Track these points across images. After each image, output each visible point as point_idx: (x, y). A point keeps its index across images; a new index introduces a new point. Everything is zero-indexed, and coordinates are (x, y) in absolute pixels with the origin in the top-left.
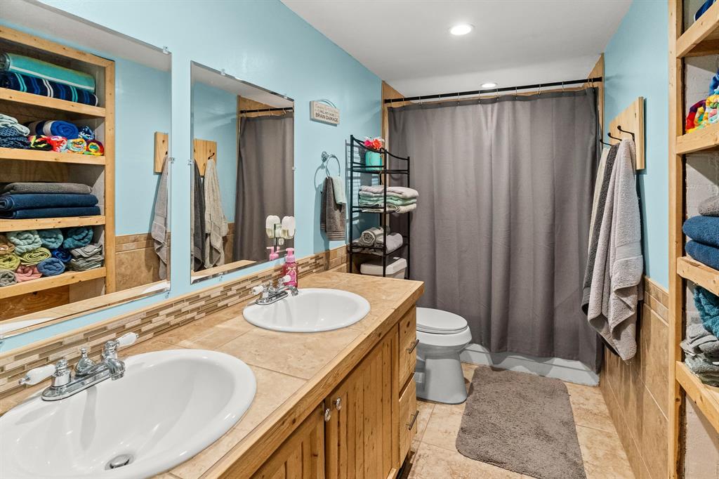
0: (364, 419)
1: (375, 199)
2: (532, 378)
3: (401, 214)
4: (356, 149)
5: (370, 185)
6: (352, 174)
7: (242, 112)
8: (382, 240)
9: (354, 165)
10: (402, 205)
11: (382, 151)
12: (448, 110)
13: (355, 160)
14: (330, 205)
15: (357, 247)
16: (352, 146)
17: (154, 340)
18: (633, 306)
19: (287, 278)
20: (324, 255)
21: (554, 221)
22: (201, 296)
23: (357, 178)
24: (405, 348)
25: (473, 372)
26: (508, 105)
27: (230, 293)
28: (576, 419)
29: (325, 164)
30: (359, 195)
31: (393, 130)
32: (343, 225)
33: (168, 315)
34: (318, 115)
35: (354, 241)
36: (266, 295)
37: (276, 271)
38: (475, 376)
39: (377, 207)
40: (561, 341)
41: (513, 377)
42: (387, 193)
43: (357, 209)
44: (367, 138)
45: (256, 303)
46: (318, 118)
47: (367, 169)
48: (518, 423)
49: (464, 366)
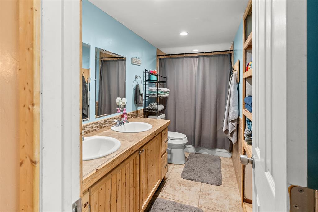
0: (150, 160)
1: (154, 92)
2: (209, 156)
3: (163, 98)
4: (147, 74)
5: (152, 87)
6: (145, 83)
7: (101, 58)
8: (156, 107)
9: (146, 80)
10: (164, 94)
11: (157, 75)
12: (181, 60)
13: (147, 78)
14: (138, 94)
15: (147, 109)
16: (146, 73)
17: (85, 135)
18: (235, 126)
19: (124, 118)
20: (136, 112)
21: (217, 100)
22: (98, 123)
23: (147, 84)
24: (164, 141)
25: (189, 155)
26: (202, 58)
27: (106, 123)
28: (222, 167)
29: (136, 79)
30: (148, 91)
31: (161, 67)
32: (142, 101)
33: (89, 128)
34: (134, 62)
35: (146, 107)
36: (118, 123)
37: (120, 116)
38: (190, 156)
39: (154, 95)
40: (219, 142)
41: (203, 156)
42: (158, 90)
43: (147, 96)
44: (151, 70)
45: (115, 126)
46: (134, 63)
47: (151, 81)
48: (202, 169)
49: (185, 153)
